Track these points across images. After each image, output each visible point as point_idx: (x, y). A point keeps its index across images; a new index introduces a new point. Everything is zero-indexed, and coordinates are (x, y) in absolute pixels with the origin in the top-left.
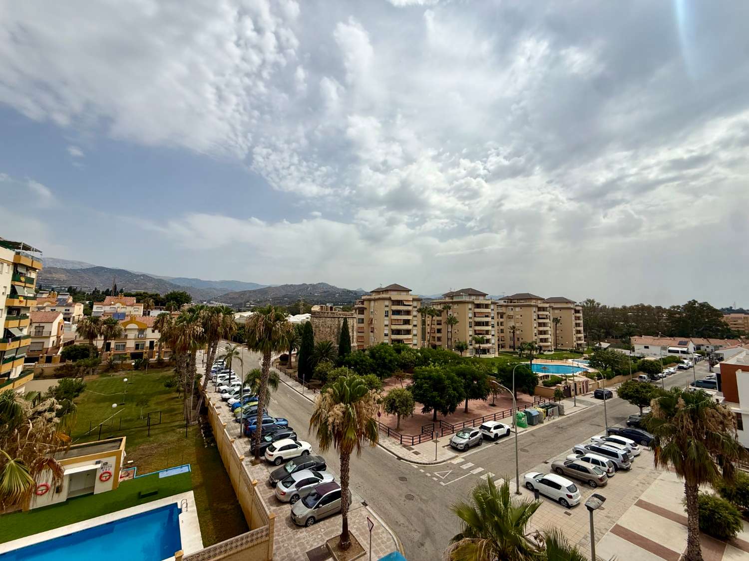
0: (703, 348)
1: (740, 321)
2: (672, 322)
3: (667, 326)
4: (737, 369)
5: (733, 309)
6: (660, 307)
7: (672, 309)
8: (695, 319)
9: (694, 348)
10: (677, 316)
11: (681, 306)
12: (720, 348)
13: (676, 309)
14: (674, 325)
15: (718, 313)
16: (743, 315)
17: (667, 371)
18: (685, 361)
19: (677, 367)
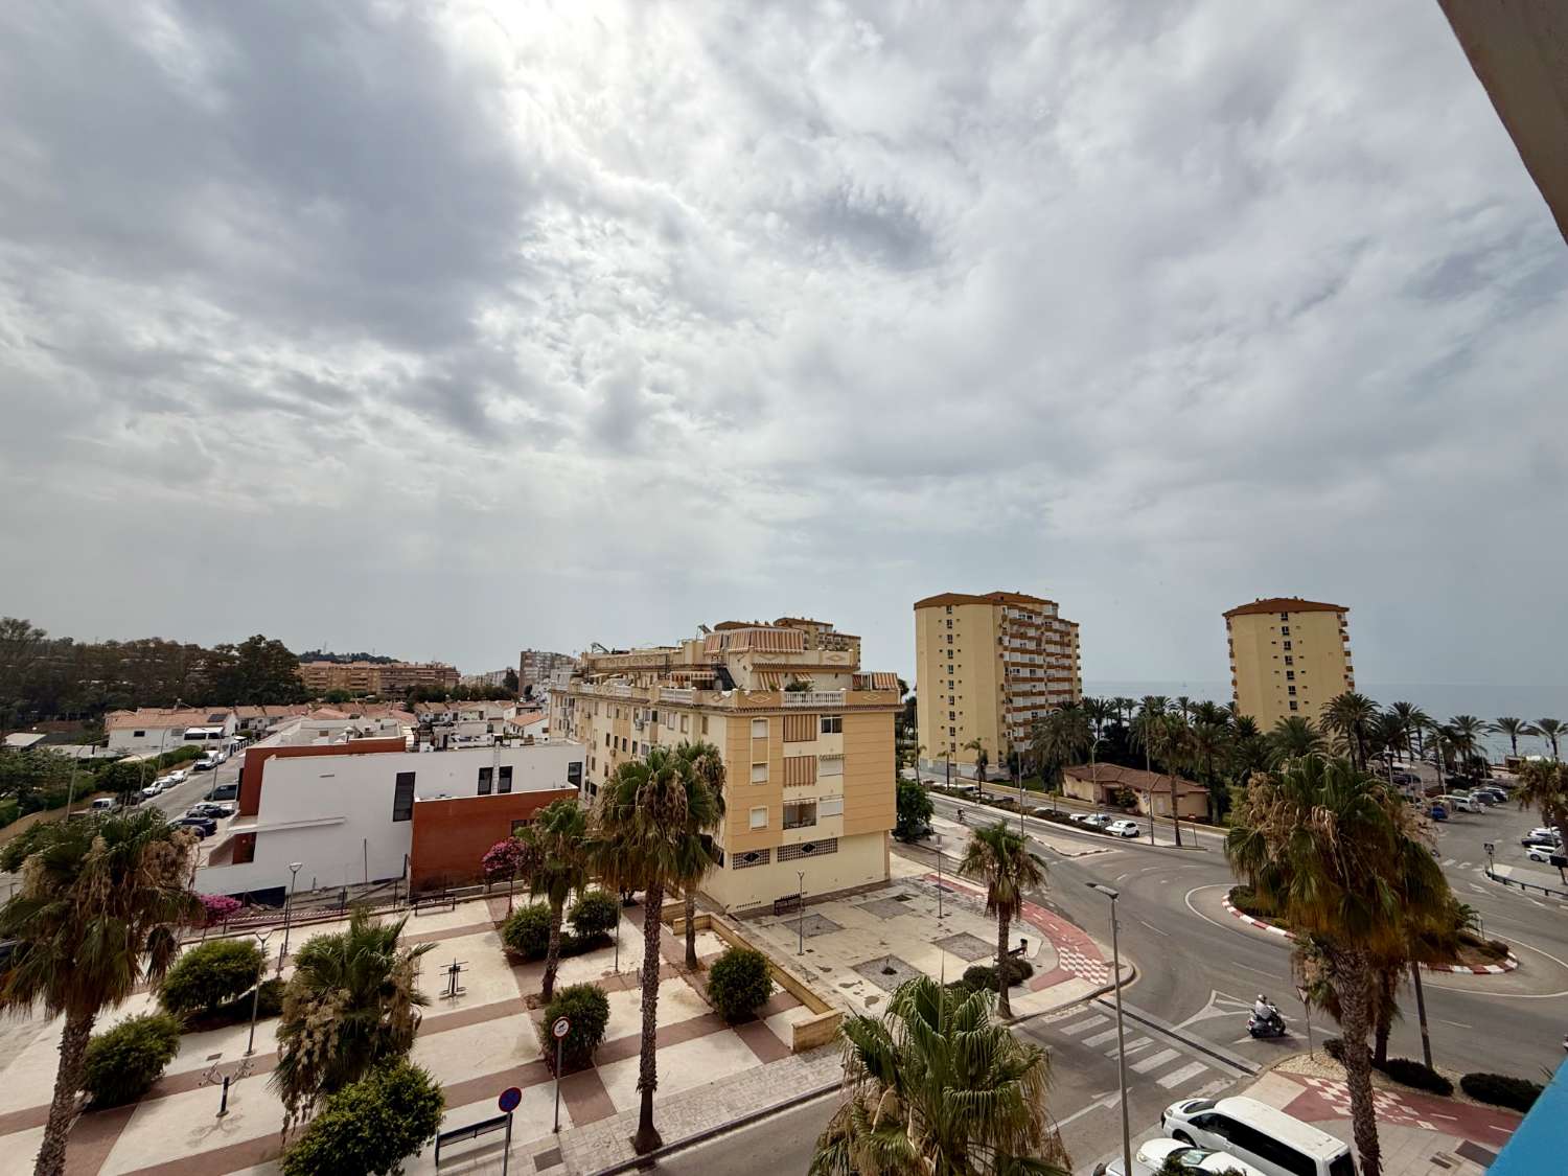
0: (251, 724)
1: (323, 674)
2: (213, 678)
3: (199, 685)
4: (269, 756)
5: (322, 653)
6: (195, 646)
7: (218, 652)
8: (255, 671)
9: (236, 726)
10: (225, 664)
11: (236, 645)
12: (279, 721)
13: (224, 652)
14: (214, 683)
15: (290, 660)
16: (328, 664)
17: (167, 779)
18: (211, 753)
19: (192, 768)
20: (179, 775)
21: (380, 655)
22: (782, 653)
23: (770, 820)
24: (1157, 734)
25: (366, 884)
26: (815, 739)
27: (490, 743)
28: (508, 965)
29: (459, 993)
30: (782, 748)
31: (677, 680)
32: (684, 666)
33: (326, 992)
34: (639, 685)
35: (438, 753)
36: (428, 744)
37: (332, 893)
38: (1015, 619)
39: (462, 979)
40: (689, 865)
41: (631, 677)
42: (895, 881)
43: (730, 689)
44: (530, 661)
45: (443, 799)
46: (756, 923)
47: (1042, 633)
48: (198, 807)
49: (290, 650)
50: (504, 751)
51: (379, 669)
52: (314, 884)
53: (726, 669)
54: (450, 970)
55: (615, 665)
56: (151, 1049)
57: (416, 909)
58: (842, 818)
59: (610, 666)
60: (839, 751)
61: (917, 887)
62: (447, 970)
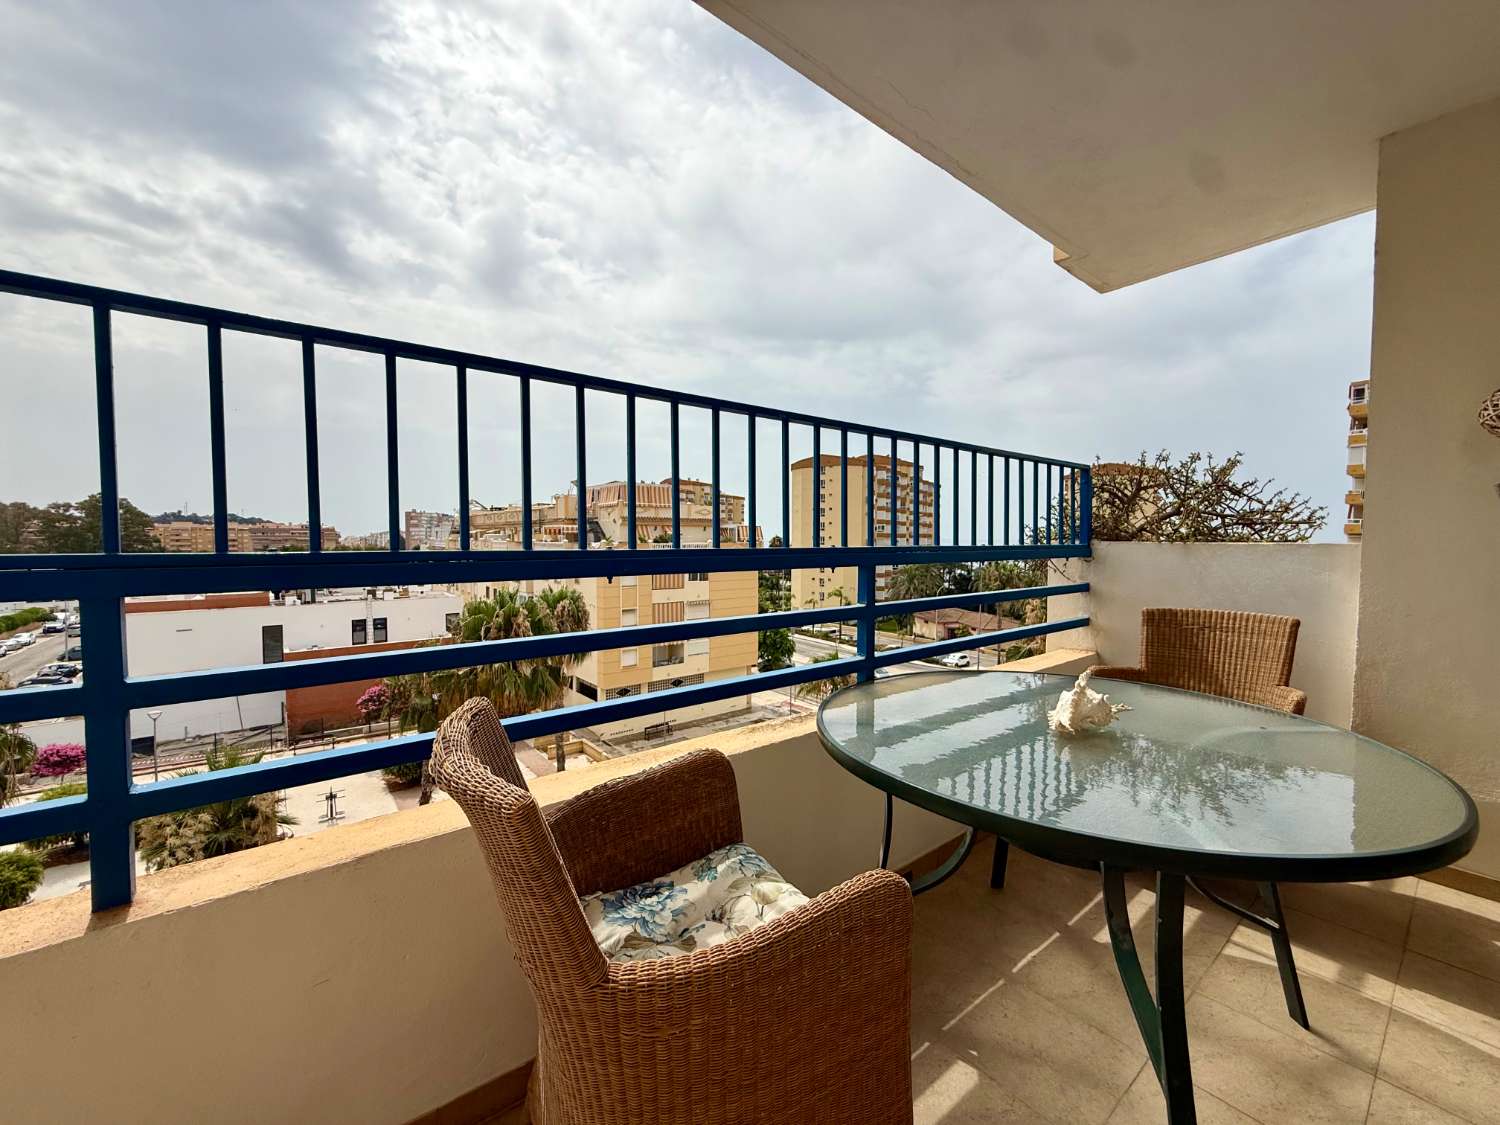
1: (185, 535)
2: (51, 538)
3: (37, 547)
5: (183, 514)
6: (24, 504)
7: (53, 511)
10: (65, 525)
11: (73, 504)
13: (61, 511)
14: (55, 544)
16: (190, 525)
17: (12, 642)
18: (61, 616)
19: (41, 630)
20: (24, 637)
21: (250, 517)
22: (652, 507)
23: (640, 659)
24: (990, 580)
25: (243, 730)
26: (683, 587)
27: (362, 597)
28: (387, 791)
29: (338, 816)
30: (651, 595)
31: (550, 533)
32: (556, 521)
33: (184, 817)
34: (516, 540)
35: (304, 606)
36: (295, 598)
37: (207, 740)
38: (883, 480)
39: (339, 804)
40: (538, 692)
41: (508, 532)
42: (756, 708)
43: (599, 541)
44: (415, 522)
45: (315, 649)
46: (627, 747)
47: (908, 493)
48: (50, 667)
49: (140, 509)
50: (376, 604)
51: (250, 530)
52: (186, 733)
53: (597, 523)
54: (327, 798)
55: (492, 521)
56: (9, 878)
57: (294, 749)
58: (708, 656)
59: (488, 522)
60: (705, 597)
61: (774, 712)
62: (324, 797)
